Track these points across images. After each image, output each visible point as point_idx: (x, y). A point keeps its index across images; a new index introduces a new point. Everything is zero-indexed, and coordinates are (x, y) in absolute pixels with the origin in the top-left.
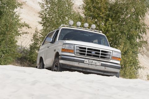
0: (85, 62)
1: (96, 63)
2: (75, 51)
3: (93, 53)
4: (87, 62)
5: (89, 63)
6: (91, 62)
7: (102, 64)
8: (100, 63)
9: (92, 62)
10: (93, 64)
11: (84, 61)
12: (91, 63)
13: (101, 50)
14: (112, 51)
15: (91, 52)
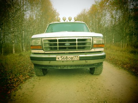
0: (57, 59)
1: (72, 58)
2: (44, 47)
3: (67, 44)
4: (60, 59)
5: (63, 60)
6: (65, 57)
7: (80, 57)
8: (78, 57)
9: (67, 58)
10: (68, 60)
11: (55, 58)
12: (65, 60)
13: (77, 38)
14: (91, 38)
15: (64, 44)
